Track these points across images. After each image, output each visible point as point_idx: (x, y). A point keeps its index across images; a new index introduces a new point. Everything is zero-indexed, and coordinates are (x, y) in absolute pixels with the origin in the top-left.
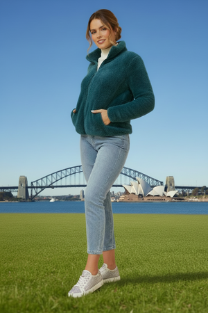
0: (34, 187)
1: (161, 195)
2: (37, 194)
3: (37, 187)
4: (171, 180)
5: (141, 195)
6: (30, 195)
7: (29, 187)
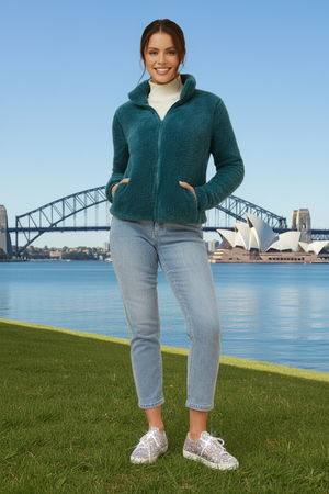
0: (23, 230)
1: (295, 249)
2: (30, 242)
3: (29, 230)
4: (305, 216)
5: (257, 250)
6: (13, 243)
7: (12, 230)
